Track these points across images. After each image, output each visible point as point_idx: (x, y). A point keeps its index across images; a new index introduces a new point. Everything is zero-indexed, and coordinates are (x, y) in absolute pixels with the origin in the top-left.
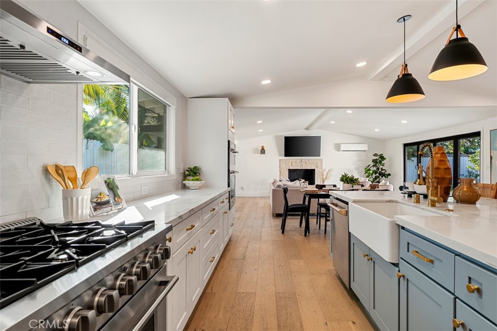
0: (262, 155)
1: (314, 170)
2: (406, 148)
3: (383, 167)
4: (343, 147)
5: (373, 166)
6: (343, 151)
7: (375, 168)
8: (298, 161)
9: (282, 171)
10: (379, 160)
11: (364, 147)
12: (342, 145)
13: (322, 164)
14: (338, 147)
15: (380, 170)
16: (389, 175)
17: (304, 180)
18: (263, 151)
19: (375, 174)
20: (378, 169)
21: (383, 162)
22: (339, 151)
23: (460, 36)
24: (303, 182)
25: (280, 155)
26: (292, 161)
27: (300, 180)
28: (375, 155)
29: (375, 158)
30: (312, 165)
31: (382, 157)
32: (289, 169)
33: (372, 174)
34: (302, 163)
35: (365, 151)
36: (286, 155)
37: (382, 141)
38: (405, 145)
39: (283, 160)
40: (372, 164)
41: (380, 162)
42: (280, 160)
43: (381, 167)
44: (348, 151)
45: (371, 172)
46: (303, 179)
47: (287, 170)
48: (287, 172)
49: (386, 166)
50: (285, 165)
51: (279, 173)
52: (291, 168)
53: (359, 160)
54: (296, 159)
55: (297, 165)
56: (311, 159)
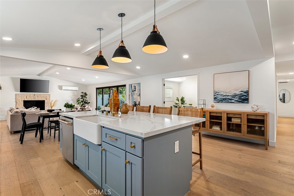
1: (44, 101)
2: (97, 90)
4: (64, 88)
5: (81, 98)
6: (64, 90)
7: (82, 100)
8: (32, 95)
9: (18, 101)
11: (76, 88)
12: (63, 86)
13: (50, 97)
14: (60, 88)
15: (85, 101)
16: (89, 103)
17: (36, 108)
19: (82, 102)
20: (84, 100)
21: (86, 96)
22: (61, 90)
23: (123, 45)
24: (36, 109)
25: (16, 91)
26: (26, 95)
27: (34, 108)
28: (82, 93)
29: (82, 94)
30: (43, 98)
31: (86, 94)
33: (81, 103)
34: (35, 96)
35: (77, 90)
36: (21, 91)
37: (86, 86)
38: (97, 89)
39: (19, 94)
40: (81, 97)
41: (85, 96)
42: (16, 94)
43: (85, 99)
44: (67, 90)
45: (80, 101)
46: (36, 107)
47: (23, 101)
48: (22, 103)
49: (88, 99)
50: (20, 98)
51: (15, 103)
52: (26, 100)
53: (74, 95)
54: (30, 94)
55: (31, 97)
56: (42, 94)
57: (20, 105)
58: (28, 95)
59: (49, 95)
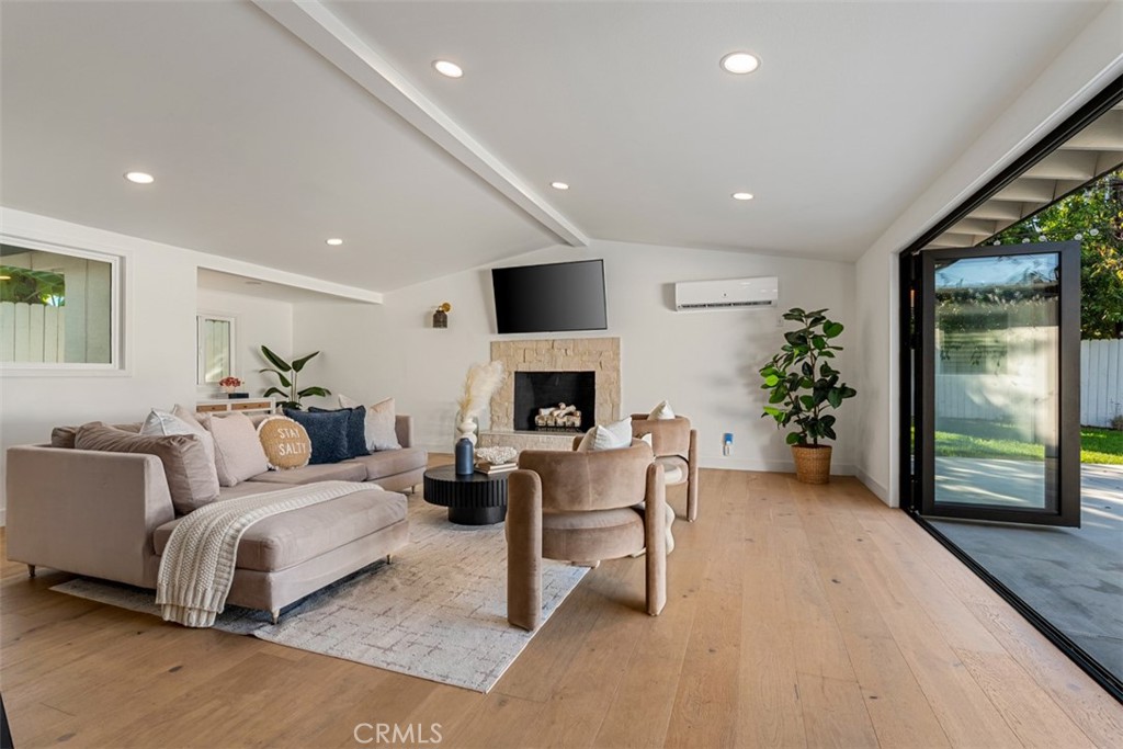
0: (438, 330)
1: (591, 375)
2: (905, 263)
3: (829, 360)
4: (684, 295)
5: (786, 358)
6: (684, 306)
8: (544, 347)
10: (812, 331)
11: (766, 289)
12: (678, 287)
13: (617, 354)
14: (669, 293)
16: (850, 390)
17: (571, 408)
18: (440, 319)
20: (808, 369)
21: (828, 342)
22: (675, 308)
24: (571, 414)
25: (493, 332)
26: (523, 345)
27: (559, 408)
29: (796, 326)
30: (584, 358)
31: (822, 323)
32: (516, 373)
34: (556, 352)
35: (770, 303)
36: (500, 329)
39: (499, 343)
41: (819, 342)
42: (491, 343)
43: (822, 360)
44: (703, 305)
46: (569, 404)
47: (513, 375)
48: (512, 382)
50: (504, 359)
52: (523, 368)
53: (753, 339)
54: (537, 341)
55: (539, 358)
56: (582, 340)
58: (529, 345)
59: (615, 341)
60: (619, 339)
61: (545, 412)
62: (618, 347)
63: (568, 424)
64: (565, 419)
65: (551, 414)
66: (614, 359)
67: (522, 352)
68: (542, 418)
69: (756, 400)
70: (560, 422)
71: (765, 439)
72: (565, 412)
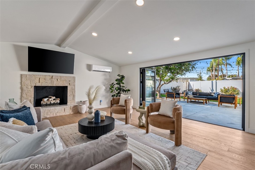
1: (66, 87)
3: (123, 84)
4: (94, 68)
5: (117, 84)
6: (94, 71)
8: (48, 78)
9: (24, 88)
10: (121, 79)
11: (109, 69)
13: (74, 81)
14: (89, 67)
16: (129, 90)
17: (54, 98)
21: (123, 81)
22: (90, 71)
24: (54, 99)
25: (22, 69)
26: (39, 77)
27: (50, 98)
28: (119, 75)
29: (118, 78)
30: (64, 82)
31: (123, 77)
32: (35, 86)
34: (53, 80)
35: (110, 72)
36: (30, 70)
38: (141, 69)
39: (26, 75)
40: (116, 82)
42: (21, 75)
44: (98, 71)
46: (53, 96)
47: (33, 88)
48: (32, 91)
49: (125, 85)
50: (29, 81)
51: (19, 91)
52: (38, 84)
53: (105, 79)
54: (45, 76)
55: (46, 81)
56: (63, 76)
57: (28, 94)
58: (41, 77)
59: (74, 78)
60: (75, 77)
61: (46, 100)
62: (75, 79)
63: (56, 103)
64: (54, 101)
65: (48, 100)
66: (74, 83)
67: (39, 79)
68: (45, 102)
69: (106, 92)
70: (52, 102)
71: (107, 100)
72: (53, 99)
